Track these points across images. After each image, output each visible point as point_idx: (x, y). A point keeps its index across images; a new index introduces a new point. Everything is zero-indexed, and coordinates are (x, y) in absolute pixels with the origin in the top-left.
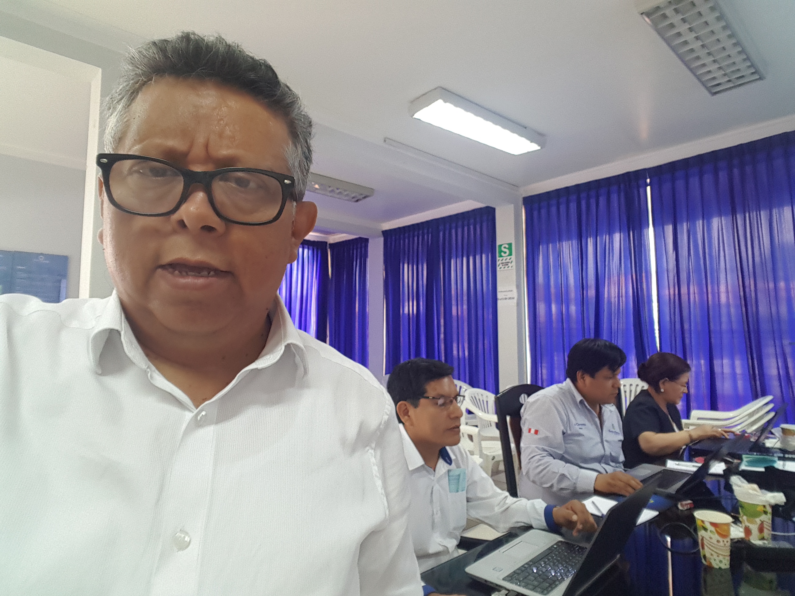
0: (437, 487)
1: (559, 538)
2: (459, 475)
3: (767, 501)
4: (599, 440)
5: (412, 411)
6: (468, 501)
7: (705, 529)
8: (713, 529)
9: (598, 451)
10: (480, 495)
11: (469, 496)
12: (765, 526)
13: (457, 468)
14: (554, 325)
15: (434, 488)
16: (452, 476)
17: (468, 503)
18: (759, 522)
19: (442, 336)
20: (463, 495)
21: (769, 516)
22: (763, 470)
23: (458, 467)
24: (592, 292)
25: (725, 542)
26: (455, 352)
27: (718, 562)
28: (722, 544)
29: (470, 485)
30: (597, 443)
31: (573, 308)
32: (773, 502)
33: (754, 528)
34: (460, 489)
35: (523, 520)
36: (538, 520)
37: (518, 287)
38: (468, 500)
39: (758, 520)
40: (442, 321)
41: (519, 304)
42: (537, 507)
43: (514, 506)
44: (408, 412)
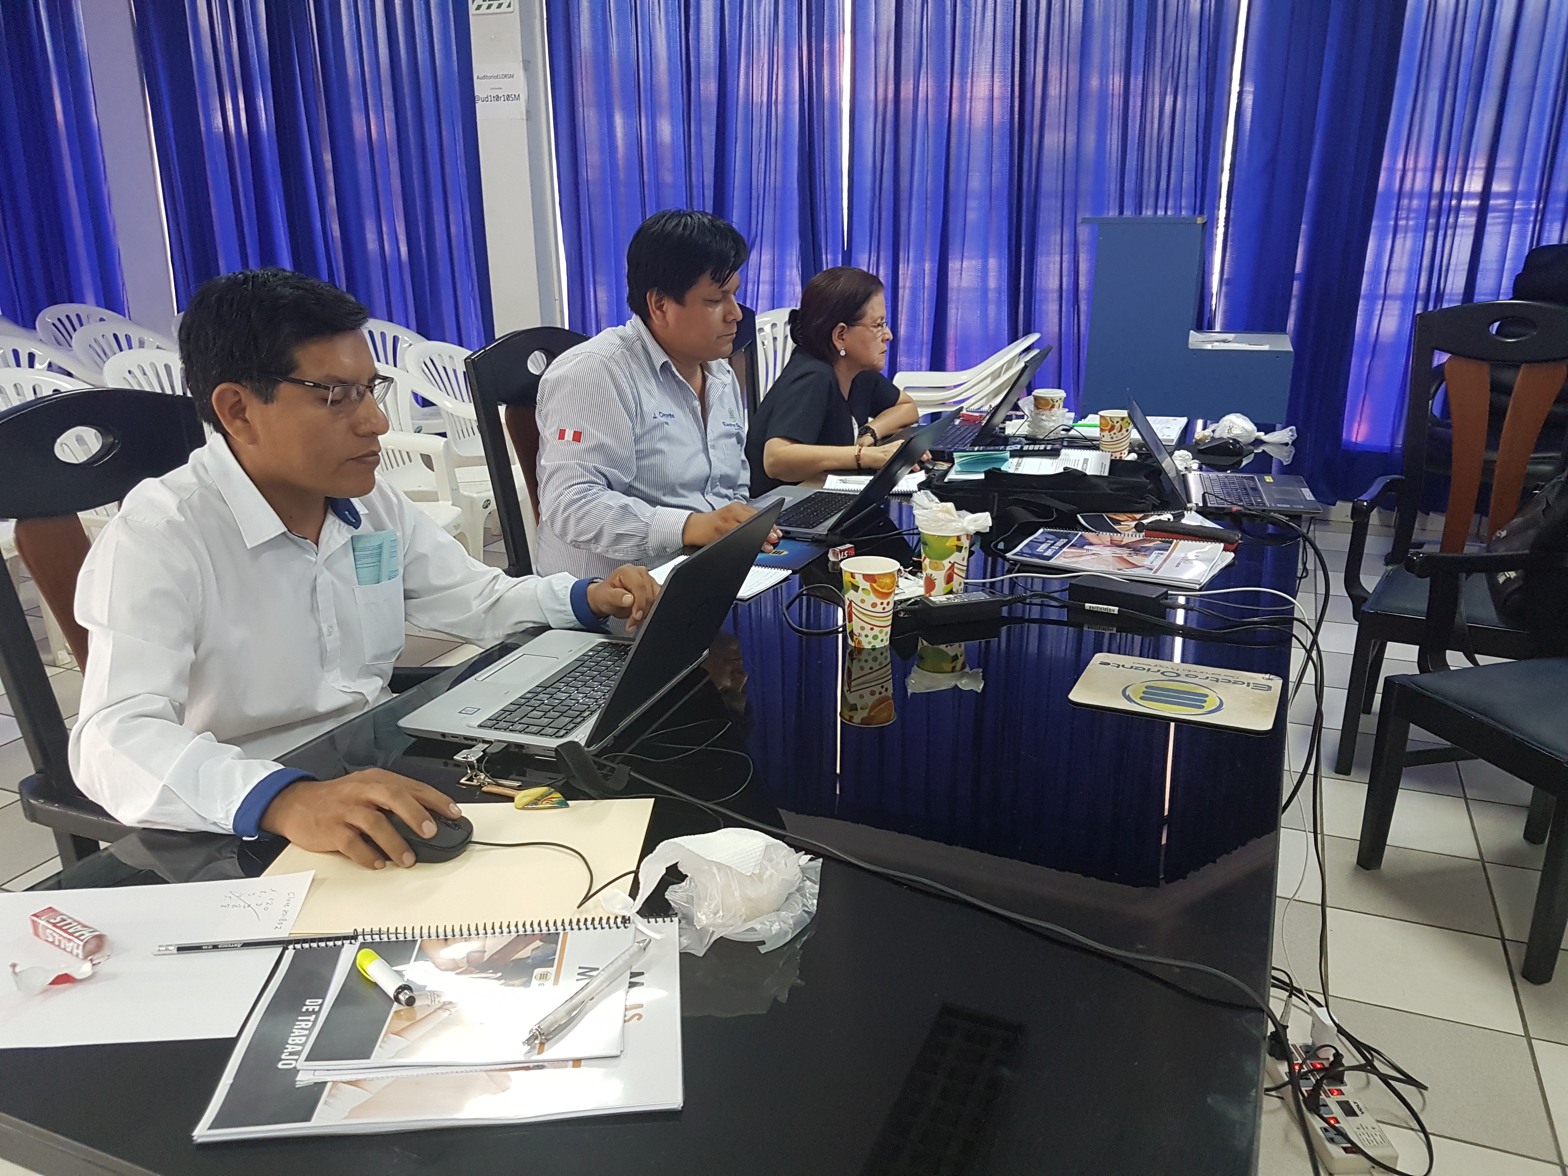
0: (325, 578)
1: (597, 639)
2: (380, 547)
3: (964, 529)
4: (700, 446)
5: (255, 410)
6: (406, 598)
7: (856, 588)
8: (867, 585)
9: (698, 468)
10: (437, 581)
11: (410, 586)
12: (956, 570)
13: (376, 530)
14: (622, 175)
15: (319, 581)
16: (363, 549)
17: (408, 601)
18: (948, 566)
19: (332, 200)
20: (394, 588)
21: (965, 553)
22: (982, 476)
23: (379, 527)
24: (709, 88)
25: (885, 605)
26: (372, 245)
27: (870, 639)
28: (879, 608)
29: (410, 564)
30: (695, 454)
31: (666, 130)
32: (972, 529)
33: (939, 577)
34: (385, 573)
35: (532, 617)
36: (561, 612)
37: (528, 65)
38: (408, 596)
39: (946, 564)
40: (327, 158)
41: (531, 115)
42: (556, 588)
43: (509, 593)
44: (244, 410)
